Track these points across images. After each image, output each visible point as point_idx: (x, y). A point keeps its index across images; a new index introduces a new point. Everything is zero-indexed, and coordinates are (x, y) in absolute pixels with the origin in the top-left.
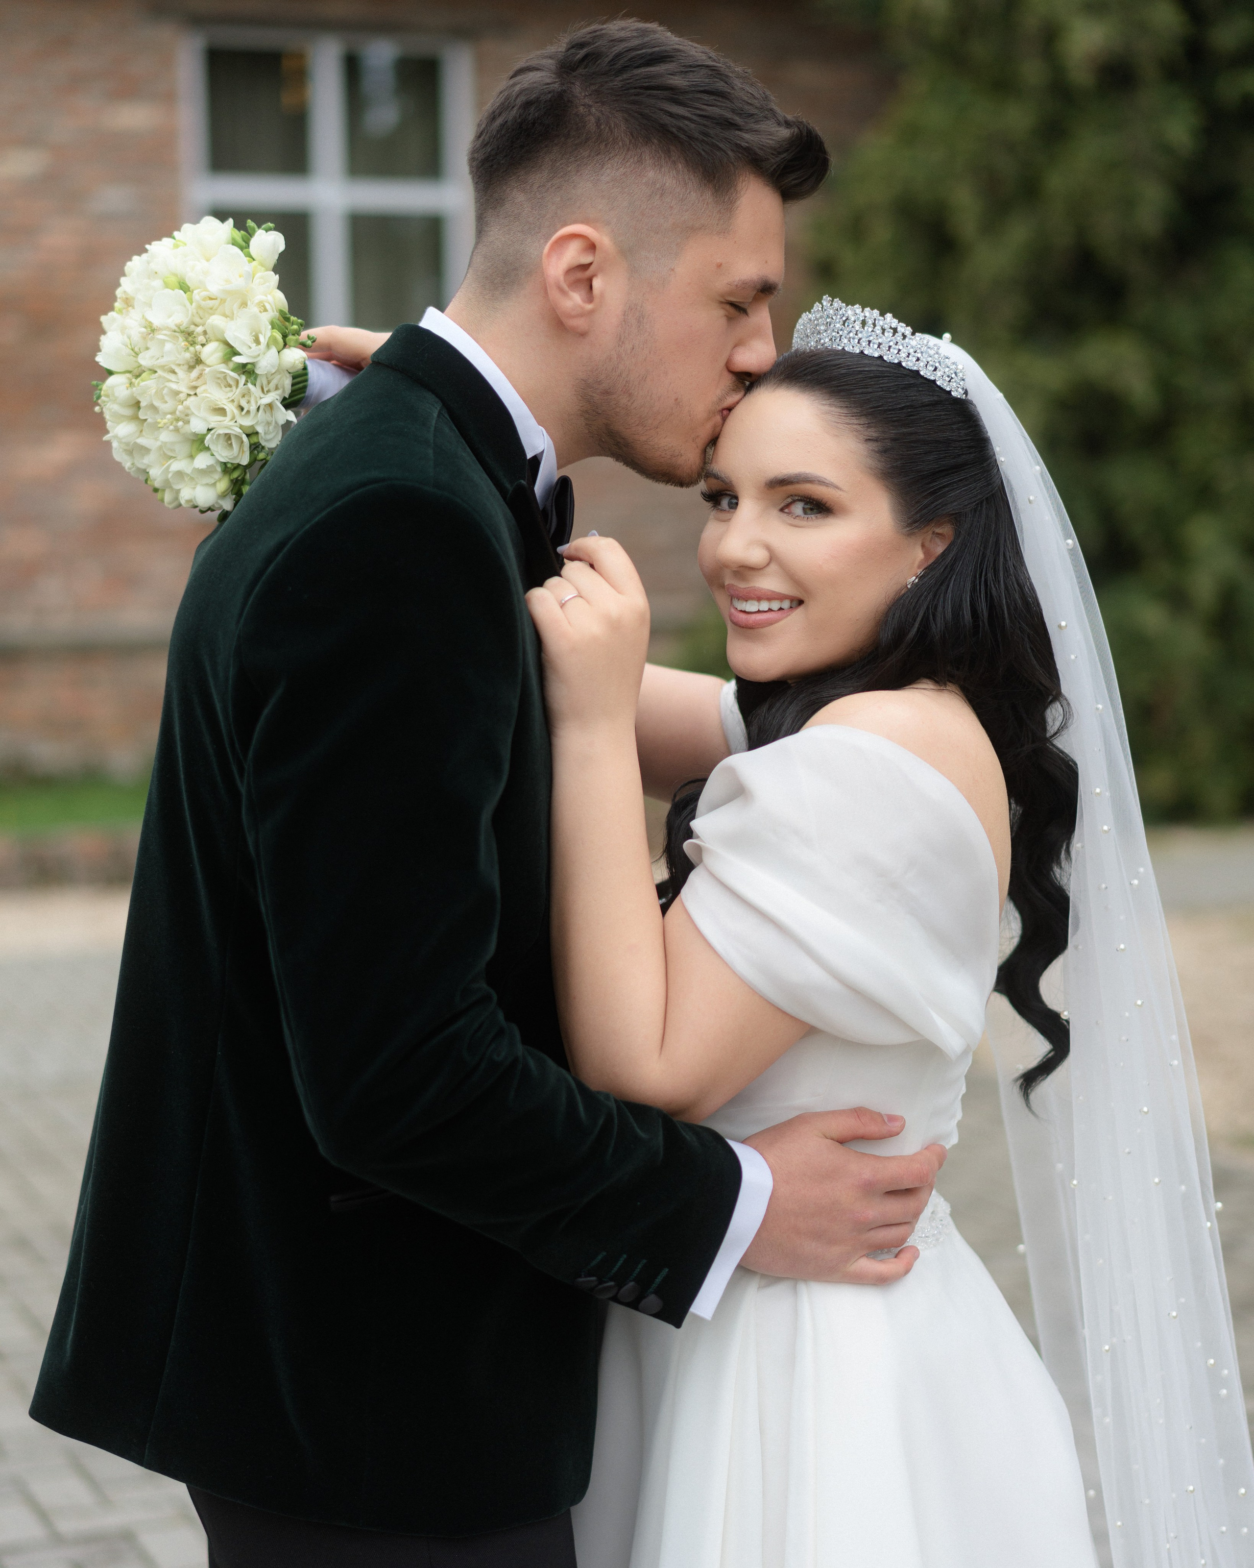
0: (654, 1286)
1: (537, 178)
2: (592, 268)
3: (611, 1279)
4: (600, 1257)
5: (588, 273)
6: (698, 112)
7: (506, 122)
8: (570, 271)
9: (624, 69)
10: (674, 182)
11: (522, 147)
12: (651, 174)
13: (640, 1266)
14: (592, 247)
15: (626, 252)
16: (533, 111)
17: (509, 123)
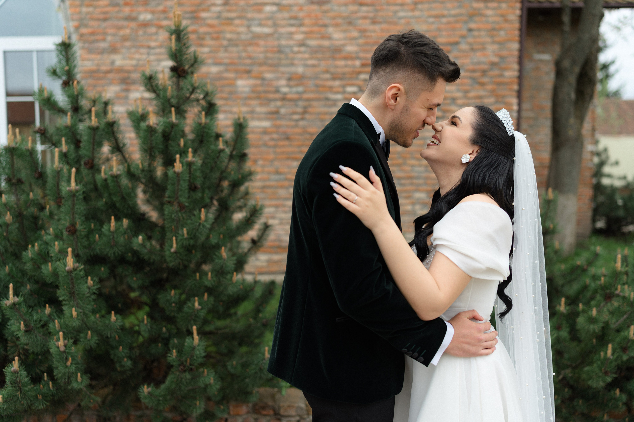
0: (422, 355)
1: (388, 70)
2: (398, 95)
3: (411, 351)
4: (408, 344)
5: (397, 95)
6: (431, 61)
7: (383, 54)
8: (393, 95)
9: (415, 46)
10: (422, 78)
11: (386, 61)
12: (416, 75)
13: (418, 349)
14: (399, 90)
15: (406, 93)
16: (390, 53)
17: (384, 54)
